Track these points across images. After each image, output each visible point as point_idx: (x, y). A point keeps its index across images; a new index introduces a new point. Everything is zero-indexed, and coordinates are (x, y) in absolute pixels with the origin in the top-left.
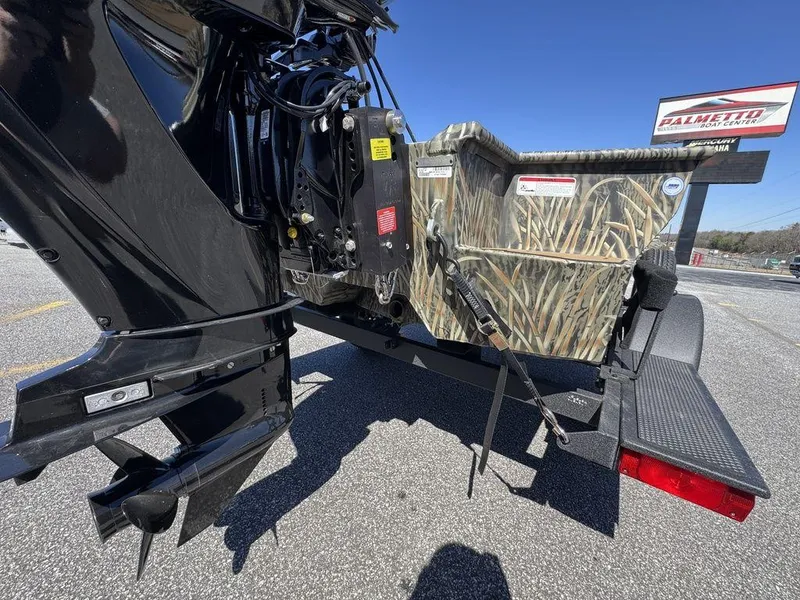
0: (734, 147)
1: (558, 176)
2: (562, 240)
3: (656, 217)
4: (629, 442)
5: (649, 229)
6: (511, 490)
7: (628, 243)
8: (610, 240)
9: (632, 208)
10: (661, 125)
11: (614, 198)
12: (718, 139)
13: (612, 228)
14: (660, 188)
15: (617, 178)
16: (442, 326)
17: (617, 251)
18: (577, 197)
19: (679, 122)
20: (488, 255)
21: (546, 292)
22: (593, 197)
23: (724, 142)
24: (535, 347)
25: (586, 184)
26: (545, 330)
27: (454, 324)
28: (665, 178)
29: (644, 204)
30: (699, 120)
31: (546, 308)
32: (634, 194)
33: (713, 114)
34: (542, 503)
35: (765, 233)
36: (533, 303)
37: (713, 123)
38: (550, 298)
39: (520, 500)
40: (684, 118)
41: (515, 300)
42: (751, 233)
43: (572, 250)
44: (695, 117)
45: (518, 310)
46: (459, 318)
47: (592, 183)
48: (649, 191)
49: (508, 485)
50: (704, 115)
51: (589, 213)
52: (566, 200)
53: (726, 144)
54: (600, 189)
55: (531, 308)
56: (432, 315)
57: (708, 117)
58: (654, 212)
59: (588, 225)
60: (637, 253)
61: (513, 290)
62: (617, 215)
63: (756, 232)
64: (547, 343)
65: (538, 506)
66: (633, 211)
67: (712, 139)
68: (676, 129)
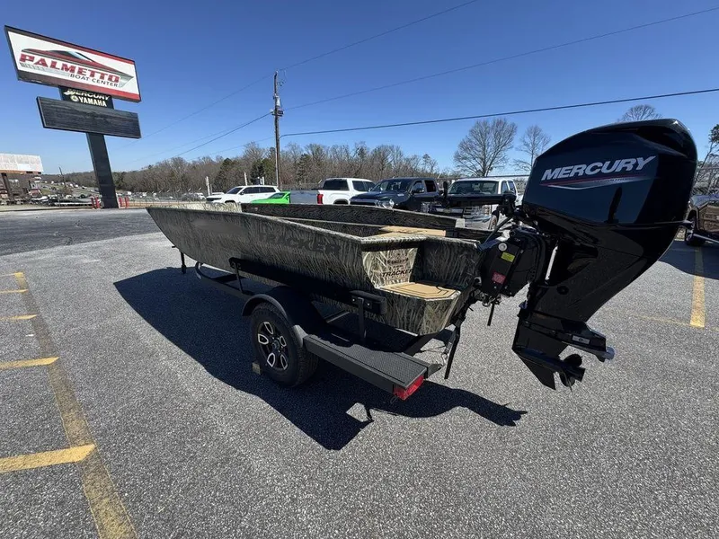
0: (110, 104)
10: (21, 60)
19: (43, 63)
23: (99, 97)
33: (79, 67)
37: (81, 76)
53: (102, 100)
57: (74, 68)
67: (88, 92)
68: (44, 70)
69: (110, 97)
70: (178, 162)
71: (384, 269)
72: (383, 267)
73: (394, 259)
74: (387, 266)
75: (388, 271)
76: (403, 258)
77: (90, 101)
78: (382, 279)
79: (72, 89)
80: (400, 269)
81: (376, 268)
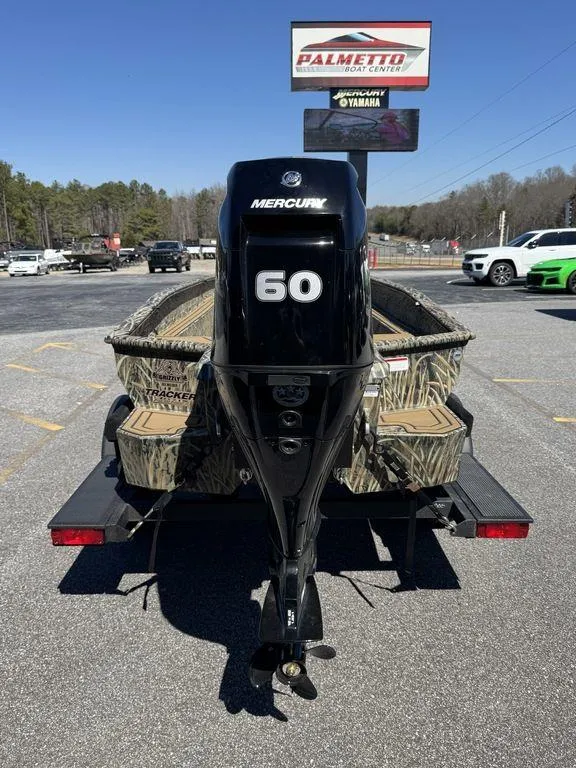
0: (384, 101)
1: (398, 358)
2: (405, 399)
3: (452, 375)
4: (481, 520)
5: (449, 383)
6: (392, 591)
7: (440, 394)
8: (431, 394)
9: (440, 372)
10: (300, 62)
11: (430, 367)
12: (367, 88)
13: (431, 386)
14: (452, 357)
15: (430, 354)
16: (362, 484)
17: (435, 400)
18: (410, 369)
19: (319, 61)
20: (399, 437)
21: (434, 452)
22: (418, 368)
23: (373, 93)
24: (427, 483)
25: (413, 359)
26: (433, 472)
27: (372, 482)
28: (453, 352)
29: (445, 368)
30: (342, 60)
31: (433, 462)
32: (440, 363)
33: (355, 53)
34: (415, 589)
35: (427, 206)
36: (426, 459)
37: (357, 67)
38: (436, 455)
39: (401, 594)
40: (325, 55)
41: (415, 459)
42: (414, 208)
43: (412, 405)
44: (336, 55)
45: (417, 464)
46: (376, 477)
47: (417, 359)
48: (447, 360)
49: (387, 589)
50: (346, 54)
51: (417, 378)
52: (404, 372)
53: (375, 97)
54: (422, 362)
55: (425, 462)
56: (354, 479)
57: (350, 57)
58: (451, 372)
59: (418, 387)
60: (446, 399)
61: (414, 454)
62: (432, 377)
63: (418, 204)
64: (434, 479)
65: (413, 593)
66: (440, 373)
67: (360, 89)
68: (318, 70)
69: (387, 89)
70: (500, 182)
71: (149, 384)
72: (147, 381)
73: (162, 373)
74: (152, 380)
75: (154, 387)
76: (176, 375)
77: (361, 103)
78: (145, 398)
79: (343, 89)
80: (173, 389)
81: (137, 379)
